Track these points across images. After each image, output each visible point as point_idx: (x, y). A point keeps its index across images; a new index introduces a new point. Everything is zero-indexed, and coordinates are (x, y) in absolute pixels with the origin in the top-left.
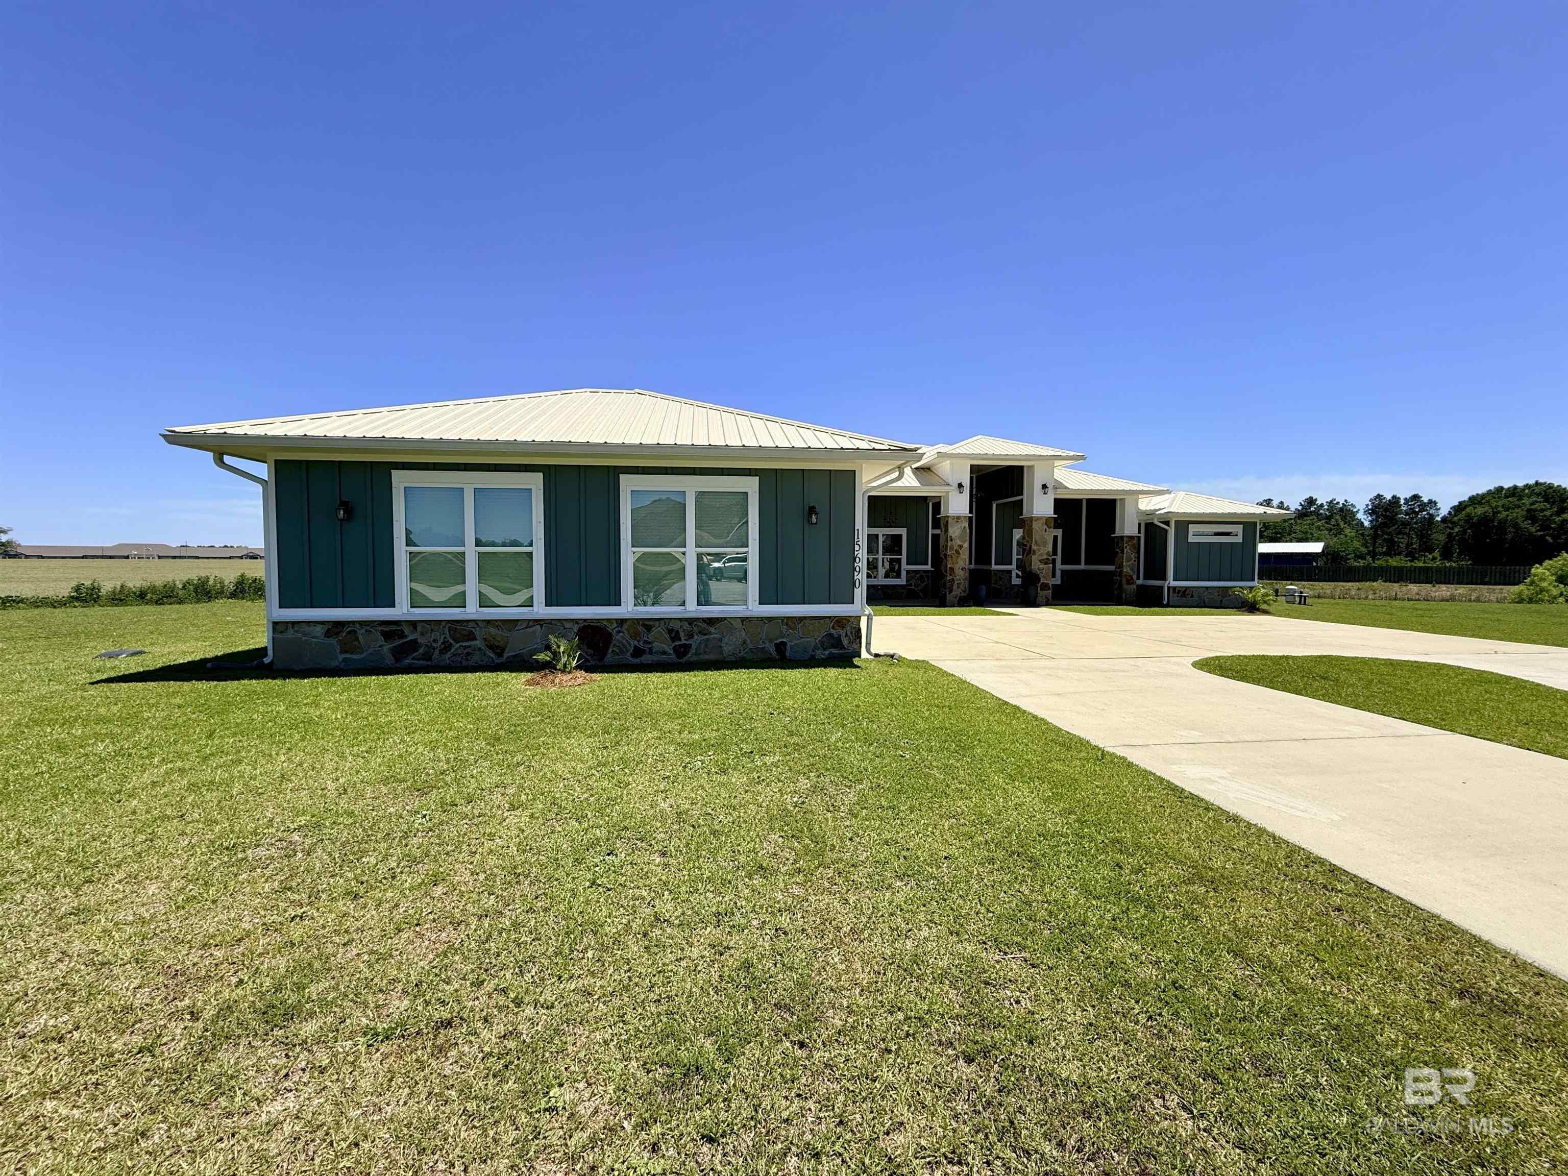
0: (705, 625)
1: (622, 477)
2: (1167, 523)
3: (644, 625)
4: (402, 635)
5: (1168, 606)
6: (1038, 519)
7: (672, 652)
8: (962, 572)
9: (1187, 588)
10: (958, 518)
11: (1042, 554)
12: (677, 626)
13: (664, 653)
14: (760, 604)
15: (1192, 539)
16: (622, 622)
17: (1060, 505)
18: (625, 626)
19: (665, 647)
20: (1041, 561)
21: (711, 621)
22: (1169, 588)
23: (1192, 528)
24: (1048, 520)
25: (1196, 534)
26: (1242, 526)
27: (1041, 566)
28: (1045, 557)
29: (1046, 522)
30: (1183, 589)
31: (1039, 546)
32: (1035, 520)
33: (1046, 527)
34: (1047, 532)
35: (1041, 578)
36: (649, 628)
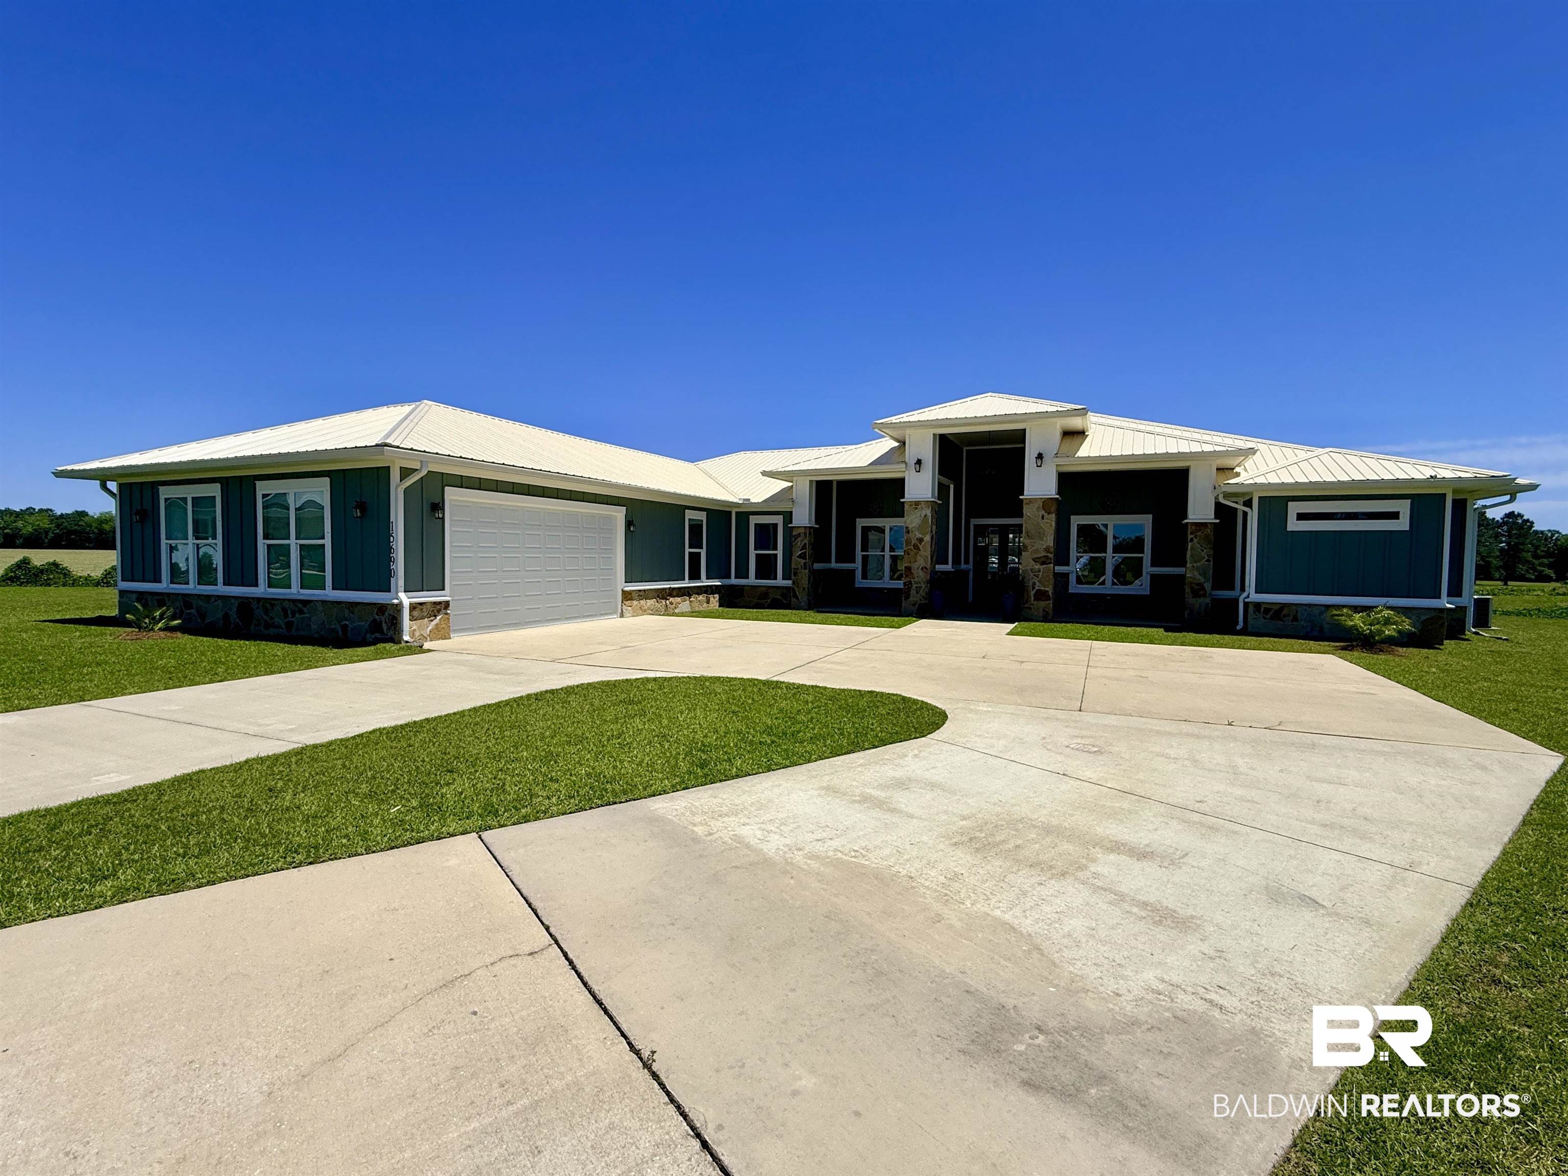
0: (300, 605)
1: (258, 483)
2: (1246, 502)
3: (270, 604)
5: (1244, 632)
6: (1031, 501)
7: (284, 627)
8: (921, 573)
9: (1284, 606)
10: (917, 503)
11: (1037, 551)
12: (286, 604)
13: (279, 627)
14: (333, 589)
15: (1293, 525)
16: (259, 600)
17: (1066, 480)
18: (261, 604)
19: (281, 622)
20: (1034, 560)
21: (305, 603)
22: (1246, 605)
23: (1294, 508)
24: (1046, 503)
25: (1301, 517)
26: (1409, 501)
27: (1037, 567)
28: (1043, 554)
29: (1043, 505)
30: (1278, 607)
31: (1032, 539)
32: (1027, 504)
33: (1043, 512)
34: (1043, 518)
35: (1034, 584)
36: (273, 605)
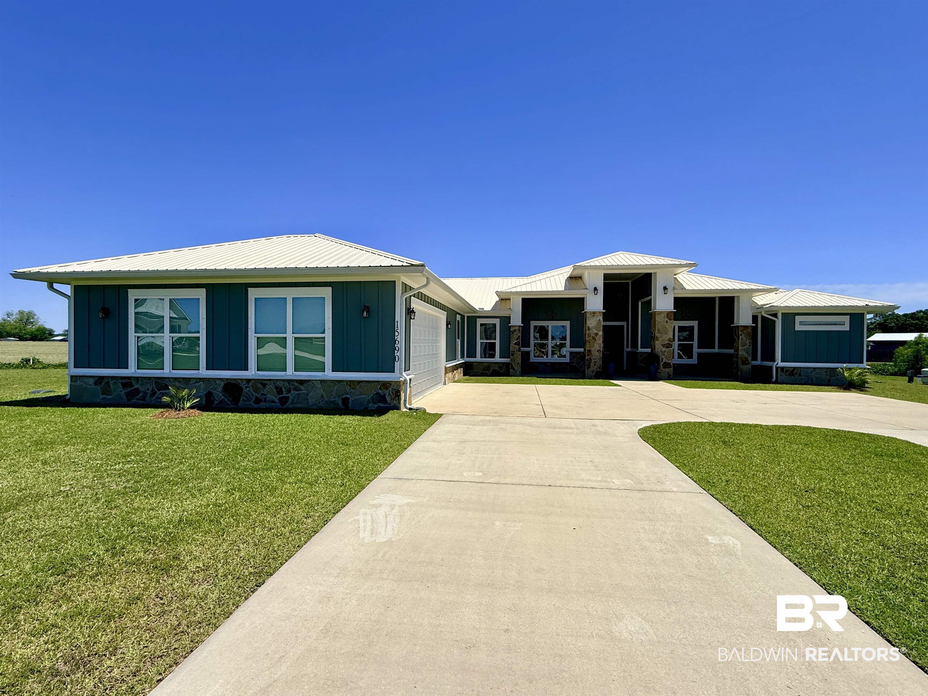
0: (298, 385)
1: (250, 290)
2: (775, 315)
3: (262, 384)
4: (132, 386)
5: (776, 382)
6: (660, 313)
7: (277, 401)
8: (597, 354)
9: (795, 368)
10: (594, 313)
11: (663, 340)
12: (280, 384)
13: (273, 402)
14: (333, 371)
15: (798, 328)
16: (249, 381)
17: (679, 302)
18: (251, 384)
19: (274, 398)
20: (663, 346)
21: (301, 382)
22: (777, 368)
23: (798, 319)
25: (801, 323)
26: (849, 317)
27: (664, 349)
28: (667, 342)
29: (667, 315)
30: (792, 369)
31: (661, 334)
32: (658, 314)
33: (667, 319)
34: (667, 323)
35: (663, 359)
36: (264, 385)
